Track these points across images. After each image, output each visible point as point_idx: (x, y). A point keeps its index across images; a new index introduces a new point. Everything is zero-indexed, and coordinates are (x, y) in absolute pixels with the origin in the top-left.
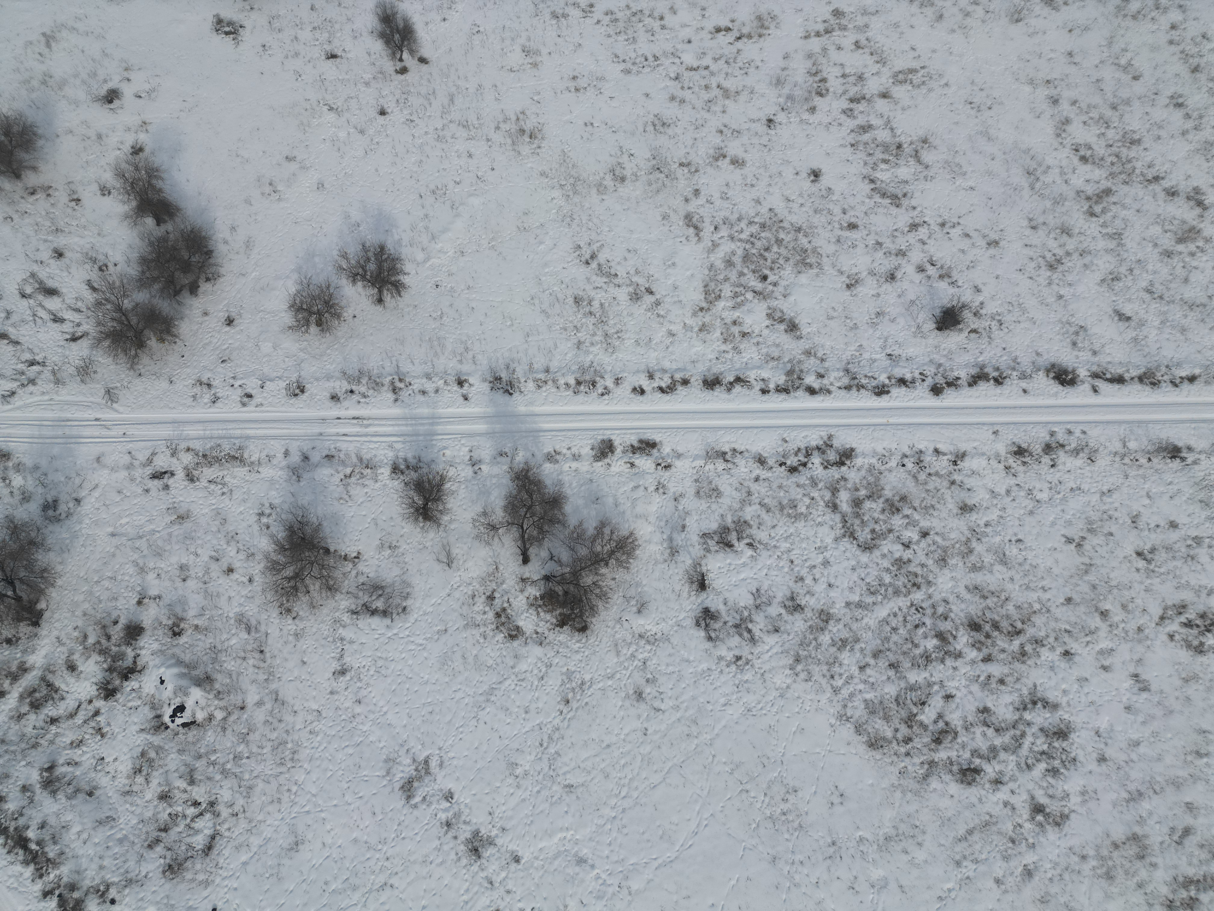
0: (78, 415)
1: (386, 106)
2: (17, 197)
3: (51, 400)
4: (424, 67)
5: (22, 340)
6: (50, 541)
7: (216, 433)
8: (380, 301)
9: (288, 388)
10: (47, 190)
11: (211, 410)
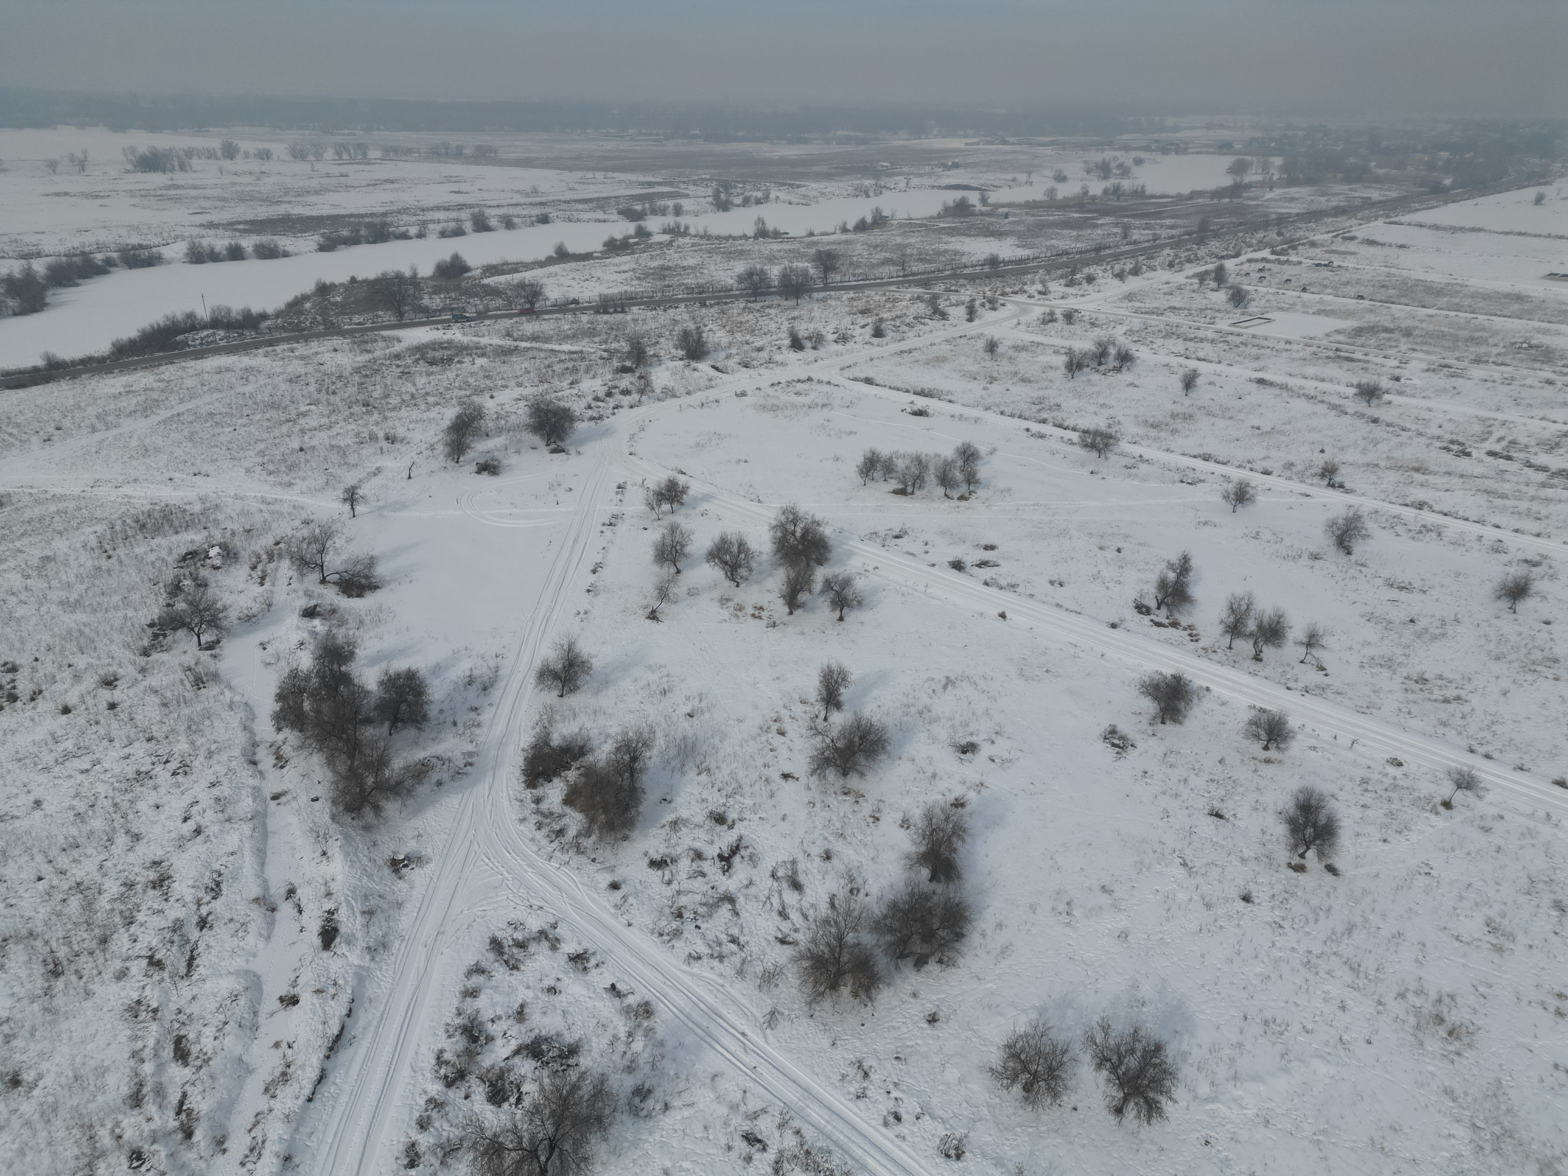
0: (732, 1018)
1: (1254, 894)
2: (832, 790)
3: (722, 986)
4: (1329, 878)
5: (743, 914)
6: (614, 1131)
7: (837, 1135)
8: (1119, 1111)
9: (945, 1140)
10: (859, 797)
11: (850, 1105)
